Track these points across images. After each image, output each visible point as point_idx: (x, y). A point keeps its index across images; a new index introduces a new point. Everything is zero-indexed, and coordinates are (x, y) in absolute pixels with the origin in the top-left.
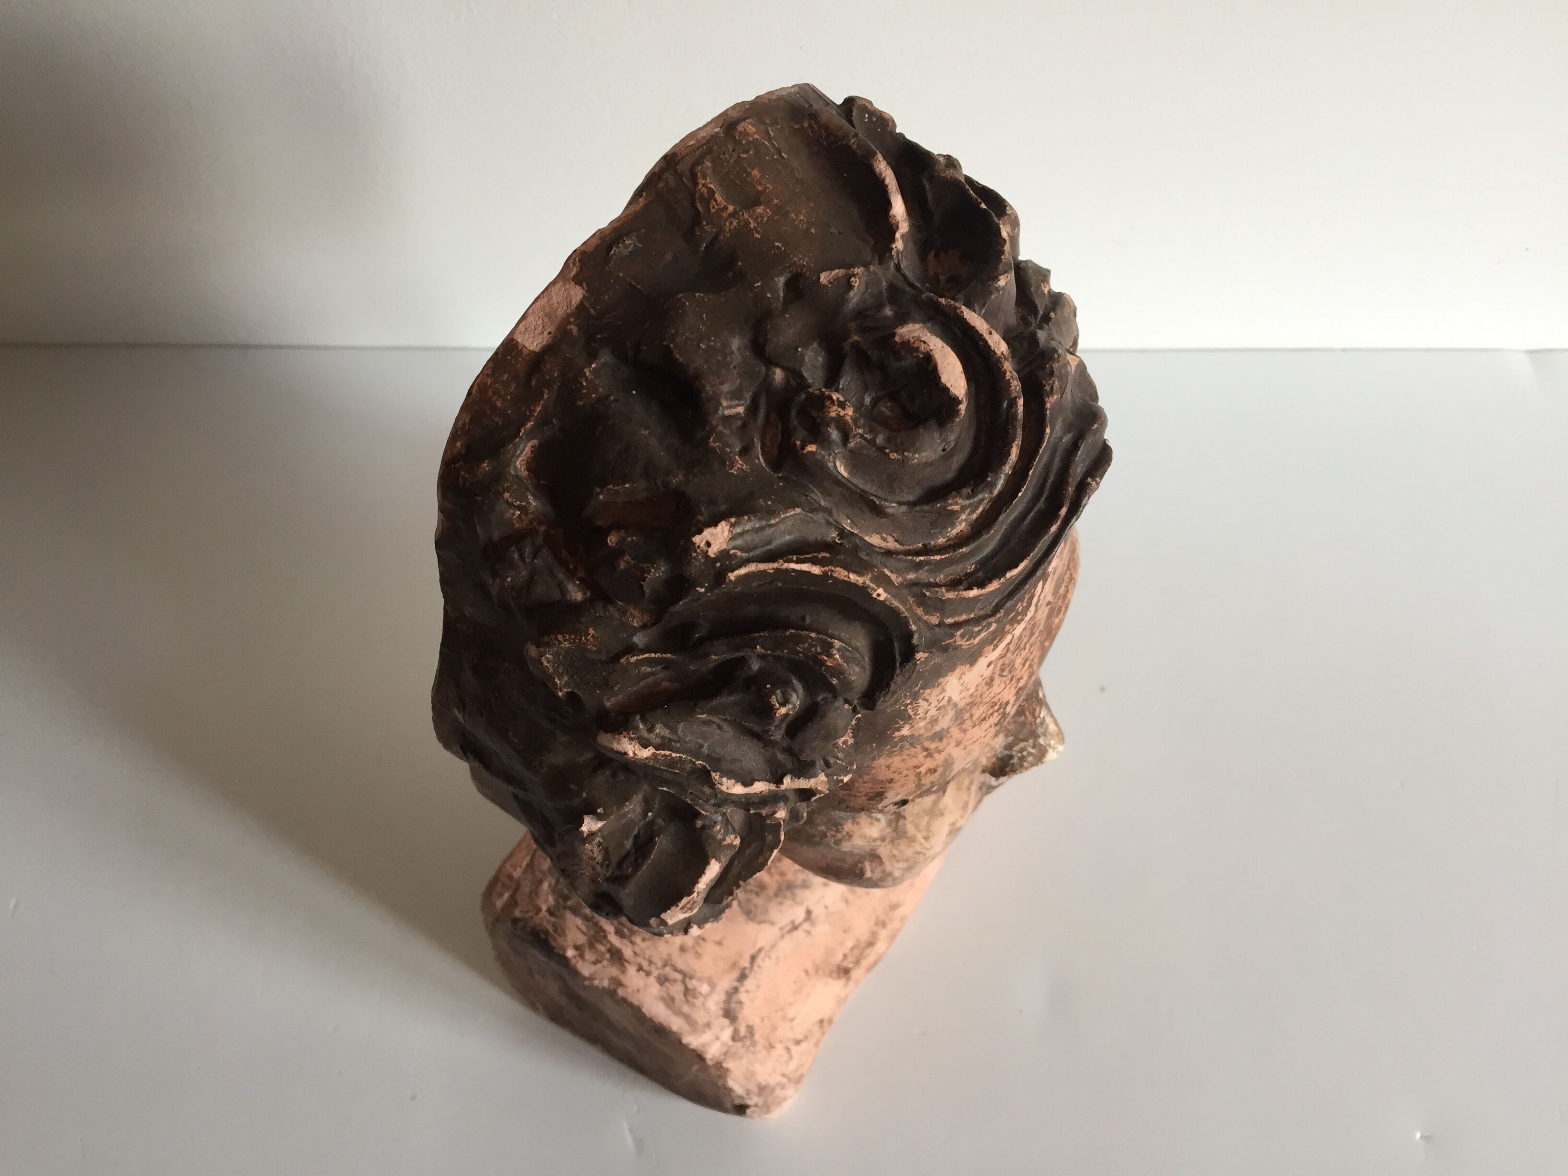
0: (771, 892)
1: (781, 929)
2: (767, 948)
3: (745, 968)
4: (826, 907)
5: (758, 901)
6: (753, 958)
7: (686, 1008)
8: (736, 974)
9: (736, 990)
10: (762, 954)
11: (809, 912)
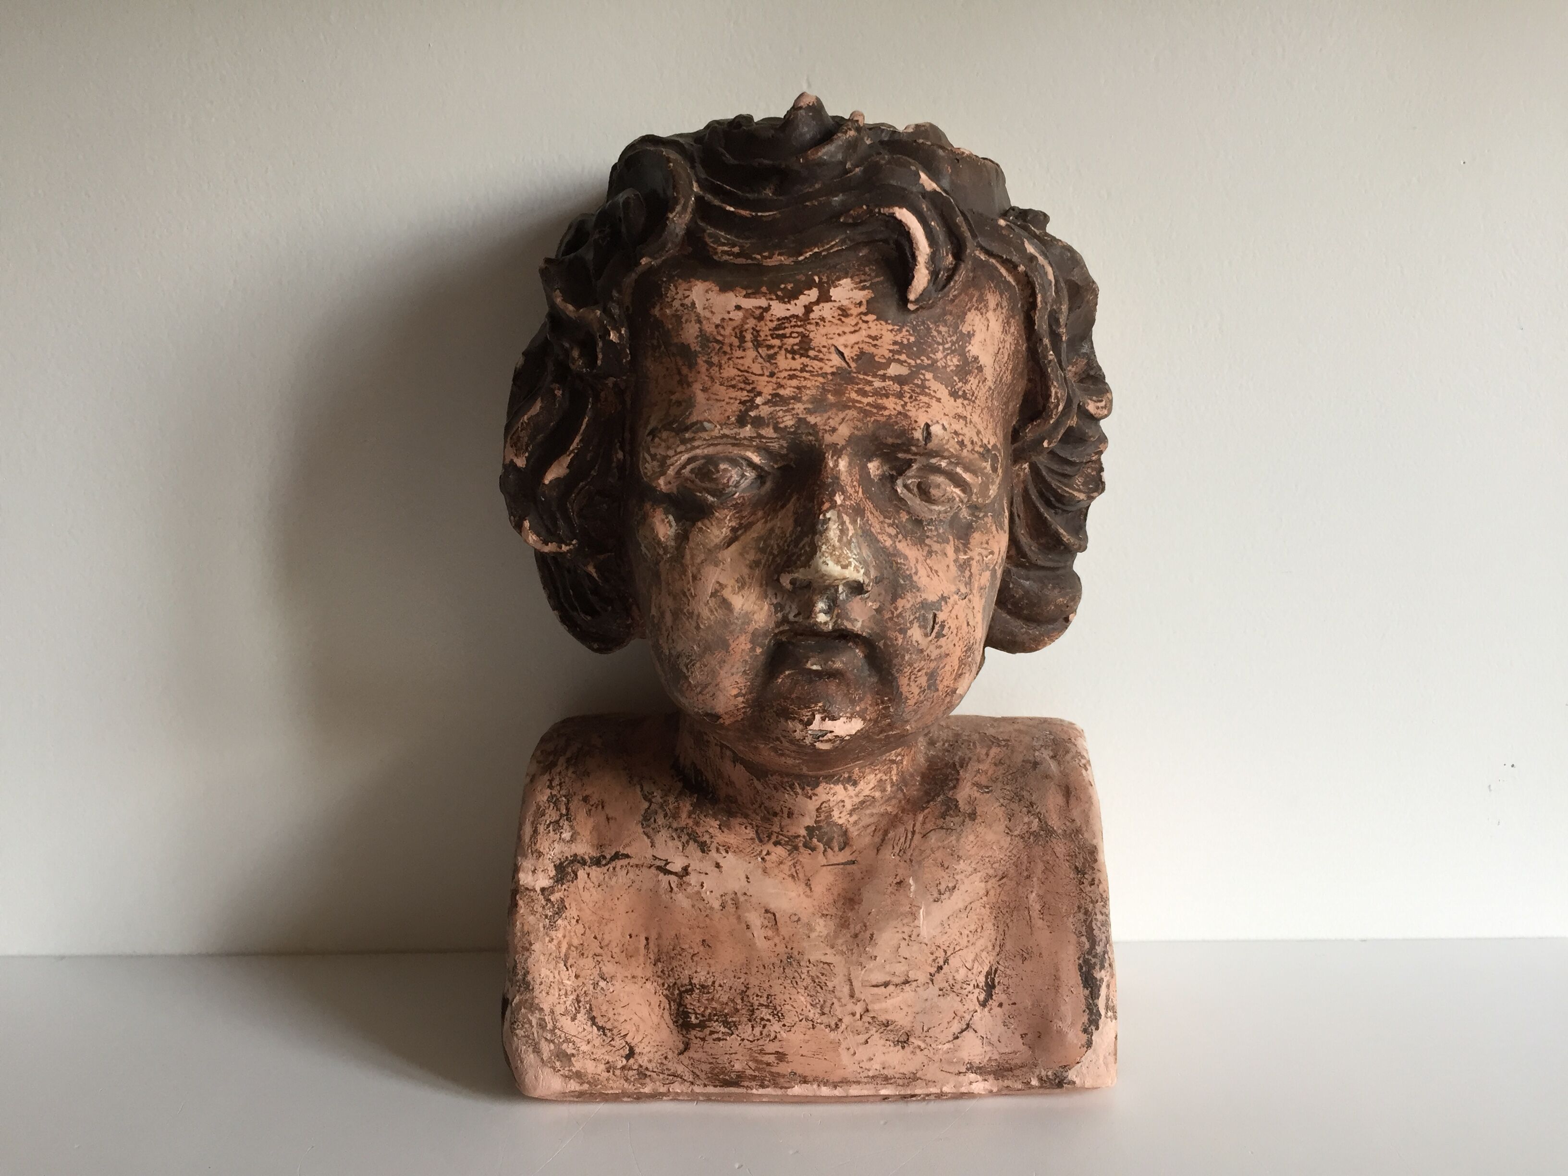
0: (675, 825)
1: (655, 858)
2: (633, 861)
3: (604, 857)
4: (702, 885)
5: (661, 820)
6: (616, 856)
7: (541, 828)
8: (595, 854)
9: (583, 863)
10: (624, 862)
11: (686, 870)
